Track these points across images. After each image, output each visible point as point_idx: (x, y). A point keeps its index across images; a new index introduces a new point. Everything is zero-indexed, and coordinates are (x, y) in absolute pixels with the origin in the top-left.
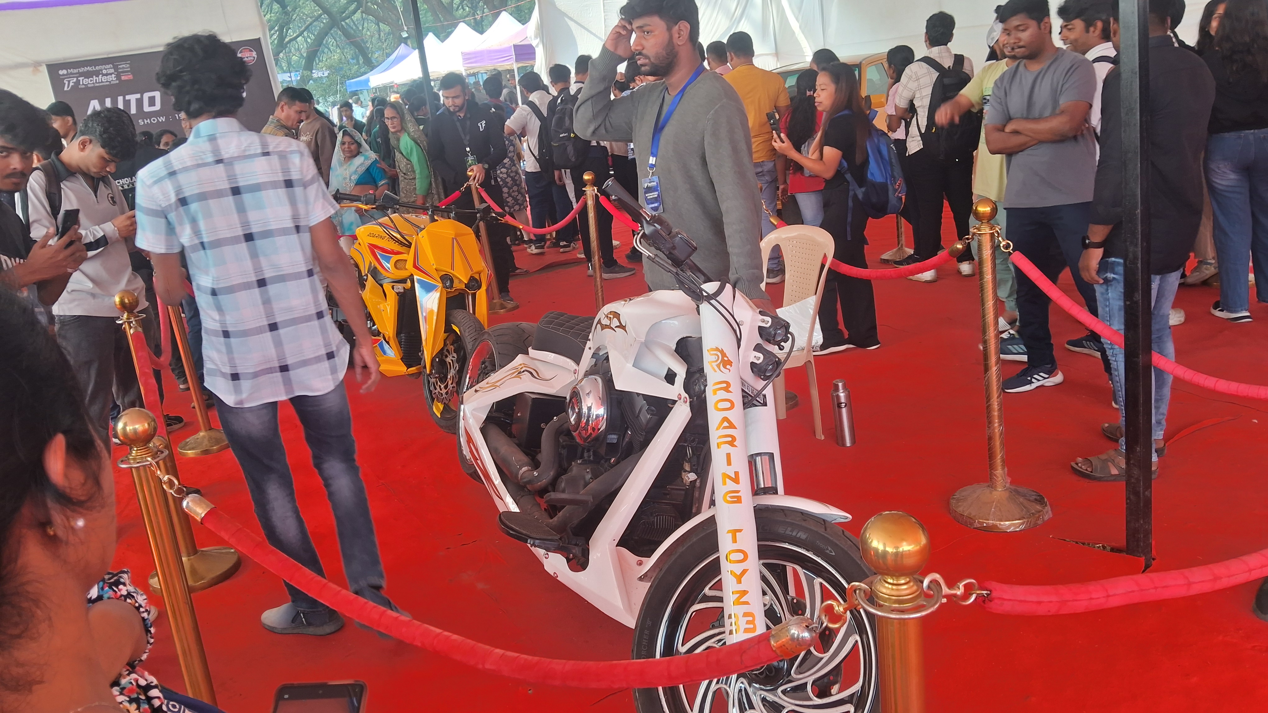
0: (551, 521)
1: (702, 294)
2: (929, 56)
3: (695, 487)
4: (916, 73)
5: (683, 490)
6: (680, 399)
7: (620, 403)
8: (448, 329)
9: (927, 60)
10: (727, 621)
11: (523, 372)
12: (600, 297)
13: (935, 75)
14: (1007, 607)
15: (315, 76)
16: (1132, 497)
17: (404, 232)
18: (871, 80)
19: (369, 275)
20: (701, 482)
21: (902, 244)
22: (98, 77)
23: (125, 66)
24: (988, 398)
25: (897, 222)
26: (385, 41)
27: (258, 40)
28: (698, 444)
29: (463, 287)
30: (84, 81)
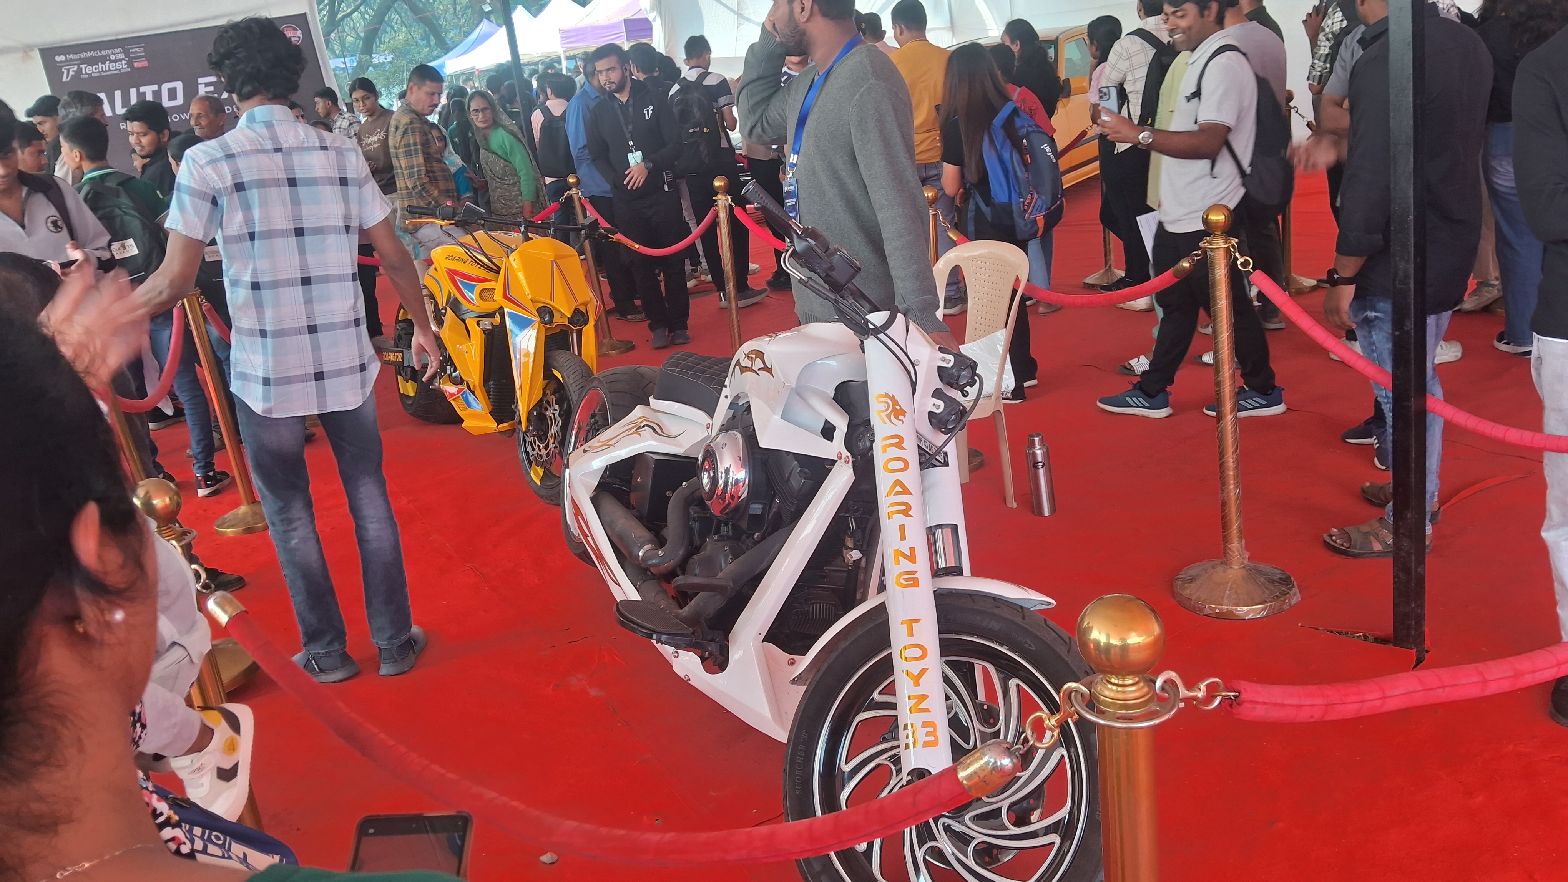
0: (681, 611)
1: (868, 326)
2: (1144, 28)
3: (859, 567)
4: (1127, 50)
5: (844, 571)
6: (840, 458)
7: (765, 464)
8: (548, 375)
9: (1141, 33)
10: (902, 733)
11: (644, 426)
12: (737, 334)
13: (1152, 52)
14: (1260, 712)
15: (375, 61)
16: (1401, 574)
17: (491, 254)
18: (1069, 60)
19: (448, 309)
20: (867, 562)
21: (1110, 265)
22: (105, 63)
23: (137, 50)
24: (1222, 454)
25: (1104, 238)
26: (462, 16)
27: (304, 15)
28: (862, 514)
29: (566, 322)
30: (87, 69)
